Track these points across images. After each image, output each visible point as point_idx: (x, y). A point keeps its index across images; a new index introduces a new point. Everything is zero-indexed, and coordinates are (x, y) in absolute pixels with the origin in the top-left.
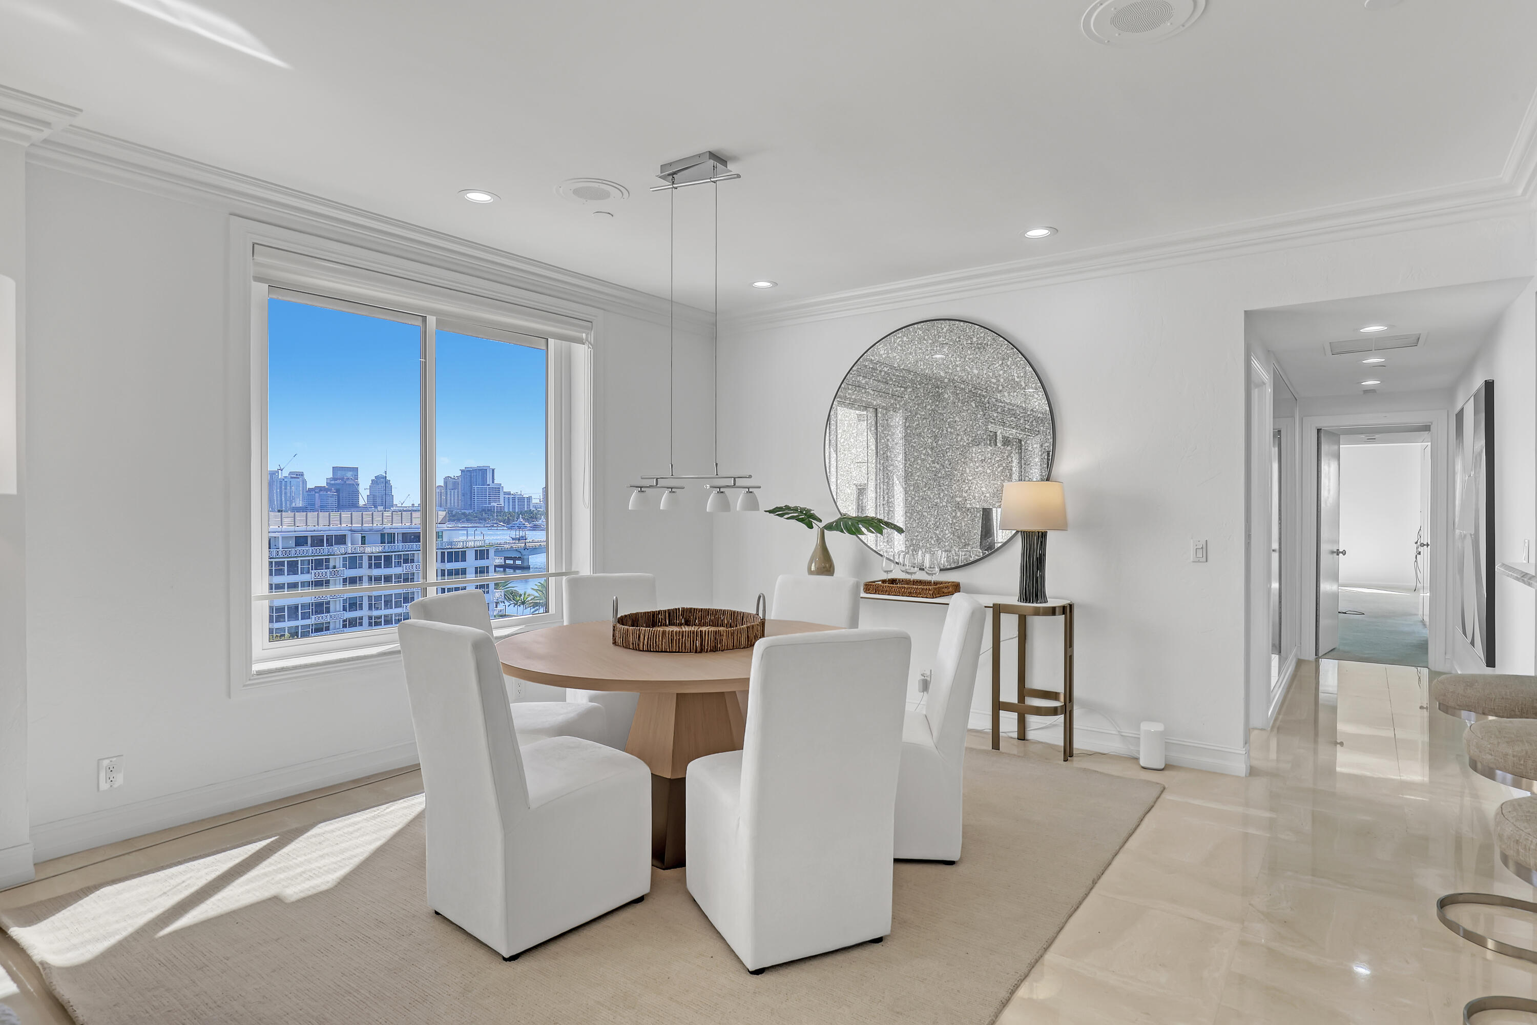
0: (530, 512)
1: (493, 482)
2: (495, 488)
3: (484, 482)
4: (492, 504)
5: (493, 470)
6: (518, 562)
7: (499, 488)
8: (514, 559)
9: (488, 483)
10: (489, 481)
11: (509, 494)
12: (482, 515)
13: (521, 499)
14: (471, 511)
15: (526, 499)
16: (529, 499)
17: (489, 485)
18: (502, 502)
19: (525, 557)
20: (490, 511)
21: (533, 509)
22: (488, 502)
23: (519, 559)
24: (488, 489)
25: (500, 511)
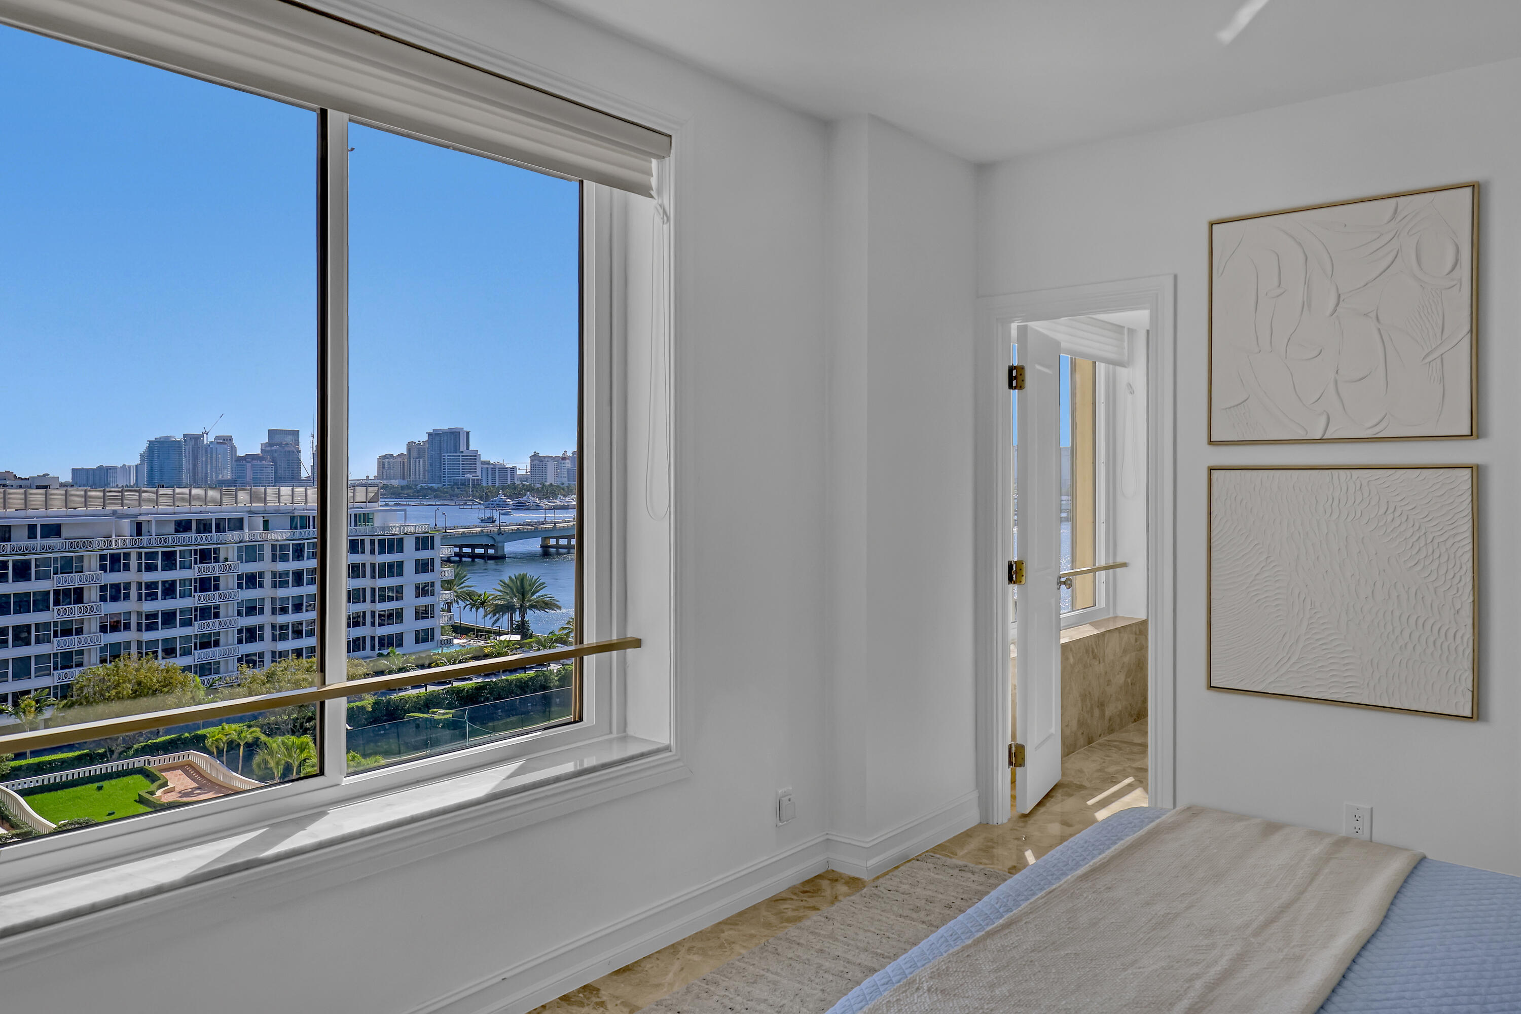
0: (514, 486)
1: (468, 448)
2: (470, 456)
3: (456, 448)
4: (466, 475)
5: (468, 433)
6: (491, 551)
7: (476, 456)
8: (486, 547)
9: (461, 450)
10: (463, 447)
11: (488, 463)
12: (454, 491)
13: (503, 470)
14: (440, 485)
15: (509, 470)
16: (513, 469)
17: (462, 452)
18: (479, 473)
19: (500, 545)
20: (464, 483)
21: (517, 482)
22: (461, 473)
23: (492, 547)
24: (461, 457)
25: (477, 485)
